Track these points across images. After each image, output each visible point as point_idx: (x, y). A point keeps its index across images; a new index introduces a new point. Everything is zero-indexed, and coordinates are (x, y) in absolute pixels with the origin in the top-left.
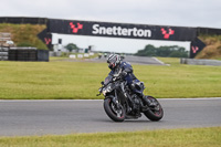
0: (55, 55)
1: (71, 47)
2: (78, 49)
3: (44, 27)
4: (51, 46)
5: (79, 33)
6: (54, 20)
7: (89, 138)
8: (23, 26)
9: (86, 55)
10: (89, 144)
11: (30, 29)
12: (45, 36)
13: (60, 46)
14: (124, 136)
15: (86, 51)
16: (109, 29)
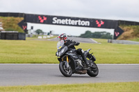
1: (39, 32)
2: (43, 33)
3: (22, 19)
5: (44, 23)
6: (29, 15)
7: (54, 87)
8: (9, 18)
9: (48, 37)
11: (13, 20)
12: (23, 24)
13: (32, 31)
15: (48, 34)
16: (63, 20)
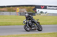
0: (37, 14)
1: (41, 12)
2: (43, 13)
3: (34, 7)
4: (36, 12)
6: (37, 6)
7: (45, 34)
8: (29, 7)
11: (31, 8)
12: (35, 9)
14: (54, 33)
15: (45, 13)
16: (51, 7)
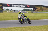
0: (4, 11)
1: (7, 9)
2: (9, 10)
3: (1, 5)
4: (3, 9)
6: (4, 4)
7: (12, 28)
9: (11, 11)
10: (12, 30)
13: (5, 9)
14: (19, 28)
15: (11, 10)
